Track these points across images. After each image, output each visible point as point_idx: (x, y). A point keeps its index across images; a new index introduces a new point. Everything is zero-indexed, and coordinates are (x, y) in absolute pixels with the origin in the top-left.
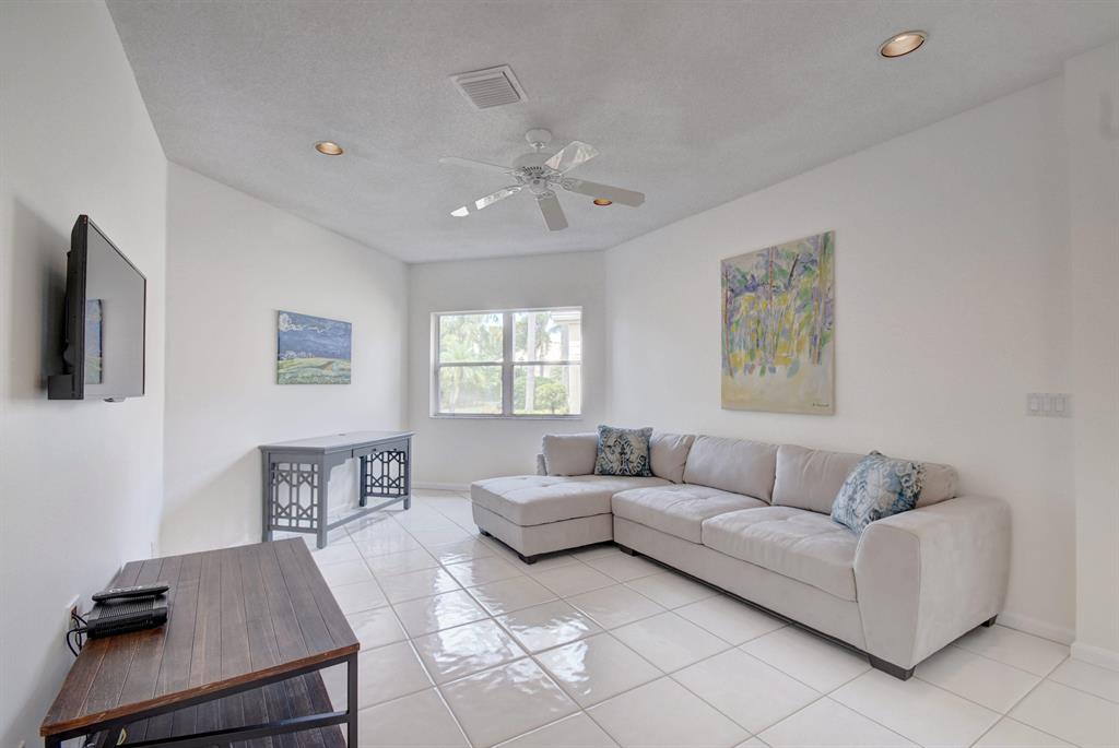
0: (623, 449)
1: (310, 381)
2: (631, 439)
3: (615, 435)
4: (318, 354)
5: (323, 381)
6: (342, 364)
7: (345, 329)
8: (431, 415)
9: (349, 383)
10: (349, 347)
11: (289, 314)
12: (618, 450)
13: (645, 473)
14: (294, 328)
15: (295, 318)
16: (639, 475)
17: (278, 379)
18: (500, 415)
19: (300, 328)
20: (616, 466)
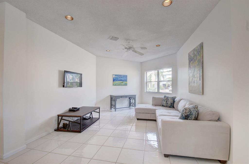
0: (167, 101)
1: (119, 85)
2: (169, 99)
3: (166, 98)
4: (121, 81)
5: (121, 85)
6: (125, 82)
7: (126, 76)
8: (145, 92)
9: (127, 85)
10: (127, 79)
11: (115, 75)
12: (166, 101)
13: (171, 107)
14: (116, 77)
15: (116, 75)
16: (170, 107)
17: (113, 85)
18: (157, 92)
19: (117, 77)
20: (165, 105)
